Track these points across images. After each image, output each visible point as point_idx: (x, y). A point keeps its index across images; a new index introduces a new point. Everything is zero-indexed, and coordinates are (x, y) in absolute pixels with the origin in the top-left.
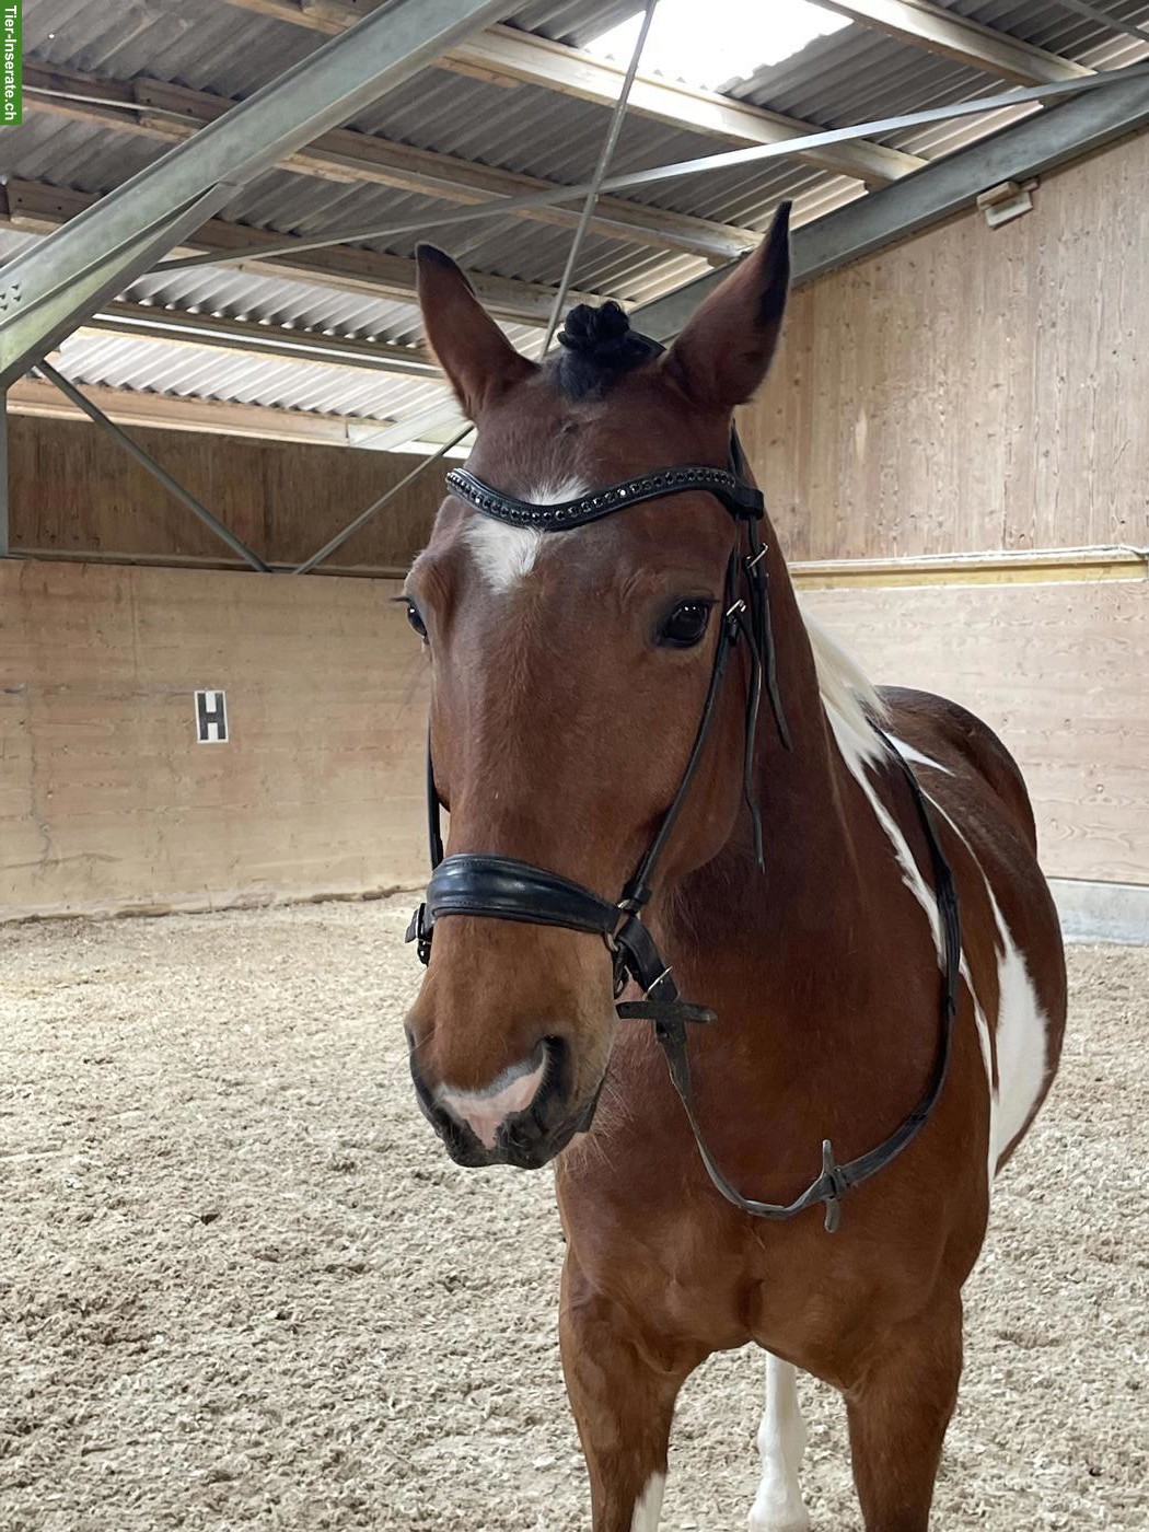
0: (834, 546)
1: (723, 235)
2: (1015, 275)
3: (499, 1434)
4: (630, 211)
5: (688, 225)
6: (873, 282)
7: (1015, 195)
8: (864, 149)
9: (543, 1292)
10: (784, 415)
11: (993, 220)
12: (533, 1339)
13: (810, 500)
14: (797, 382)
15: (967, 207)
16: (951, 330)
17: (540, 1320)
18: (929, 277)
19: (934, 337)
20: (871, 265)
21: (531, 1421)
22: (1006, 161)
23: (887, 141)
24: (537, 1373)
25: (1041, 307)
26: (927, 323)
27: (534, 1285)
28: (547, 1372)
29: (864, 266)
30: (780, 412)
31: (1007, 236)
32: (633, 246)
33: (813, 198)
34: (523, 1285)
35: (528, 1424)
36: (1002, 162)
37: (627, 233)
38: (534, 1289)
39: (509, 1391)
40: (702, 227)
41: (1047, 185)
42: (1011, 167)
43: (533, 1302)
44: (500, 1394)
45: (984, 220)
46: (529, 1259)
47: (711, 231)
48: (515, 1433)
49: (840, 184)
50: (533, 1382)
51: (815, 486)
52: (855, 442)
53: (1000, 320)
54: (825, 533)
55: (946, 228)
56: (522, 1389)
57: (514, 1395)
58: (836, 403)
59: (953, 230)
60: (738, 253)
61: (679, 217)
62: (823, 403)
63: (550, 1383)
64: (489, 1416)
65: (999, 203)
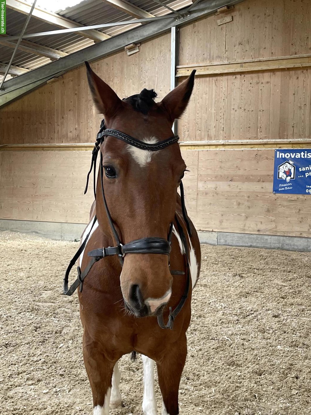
0: (87, 139)
1: (54, 52)
2: (135, 69)
3: (31, 385)
4: (28, 44)
5: (45, 49)
6: (96, 68)
7: (134, 47)
8: (95, 32)
9: (33, 346)
10: (73, 103)
11: (129, 54)
12: (34, 359)
13: (80, 126)
14: (76, 94)
15: (122, 50)
16: (118, 82)
17: (34, 353)
18: (112, 68)
19: (113, 84)
20: (96, 63)
21: (39, 381)
22: (132, 38)
23: (100, 30)
24: (37, 368)
25: (141, 77)
26: (111, 80)
27: (31, 344)
28: (40, 367)
29: (94, 63)
30: (71, 102)
31: (132, 58)
32: (29, 54)
33: (79, 44)
34: (27, 344)
35: (38, 382)
36: (131, 38)
37: (28, 50)
38: (30, 345)
39: (30, 373)
40: (49, 50)
41: (143, 45)
42: (133, 40)
43: (31, 349)
44: (28, 374)
45: (126, 53)
46: (28, 337)
47: (51, 51)
48: (35, 384)
49: (87, 40)
50: (36, 370)
51: (82, 123)
52: (92, 111)
53: (131, 80)
54: (85, 136)
55: (116, 55)
56: (34, 372)
57: (32, 374)
58: (87, 100)
59: (118, 55)
60: (59, 58)
61: (42, 46)
62: (84, 100)
63: (41, 370)
64: (27, 381)
65: (130, 49)
